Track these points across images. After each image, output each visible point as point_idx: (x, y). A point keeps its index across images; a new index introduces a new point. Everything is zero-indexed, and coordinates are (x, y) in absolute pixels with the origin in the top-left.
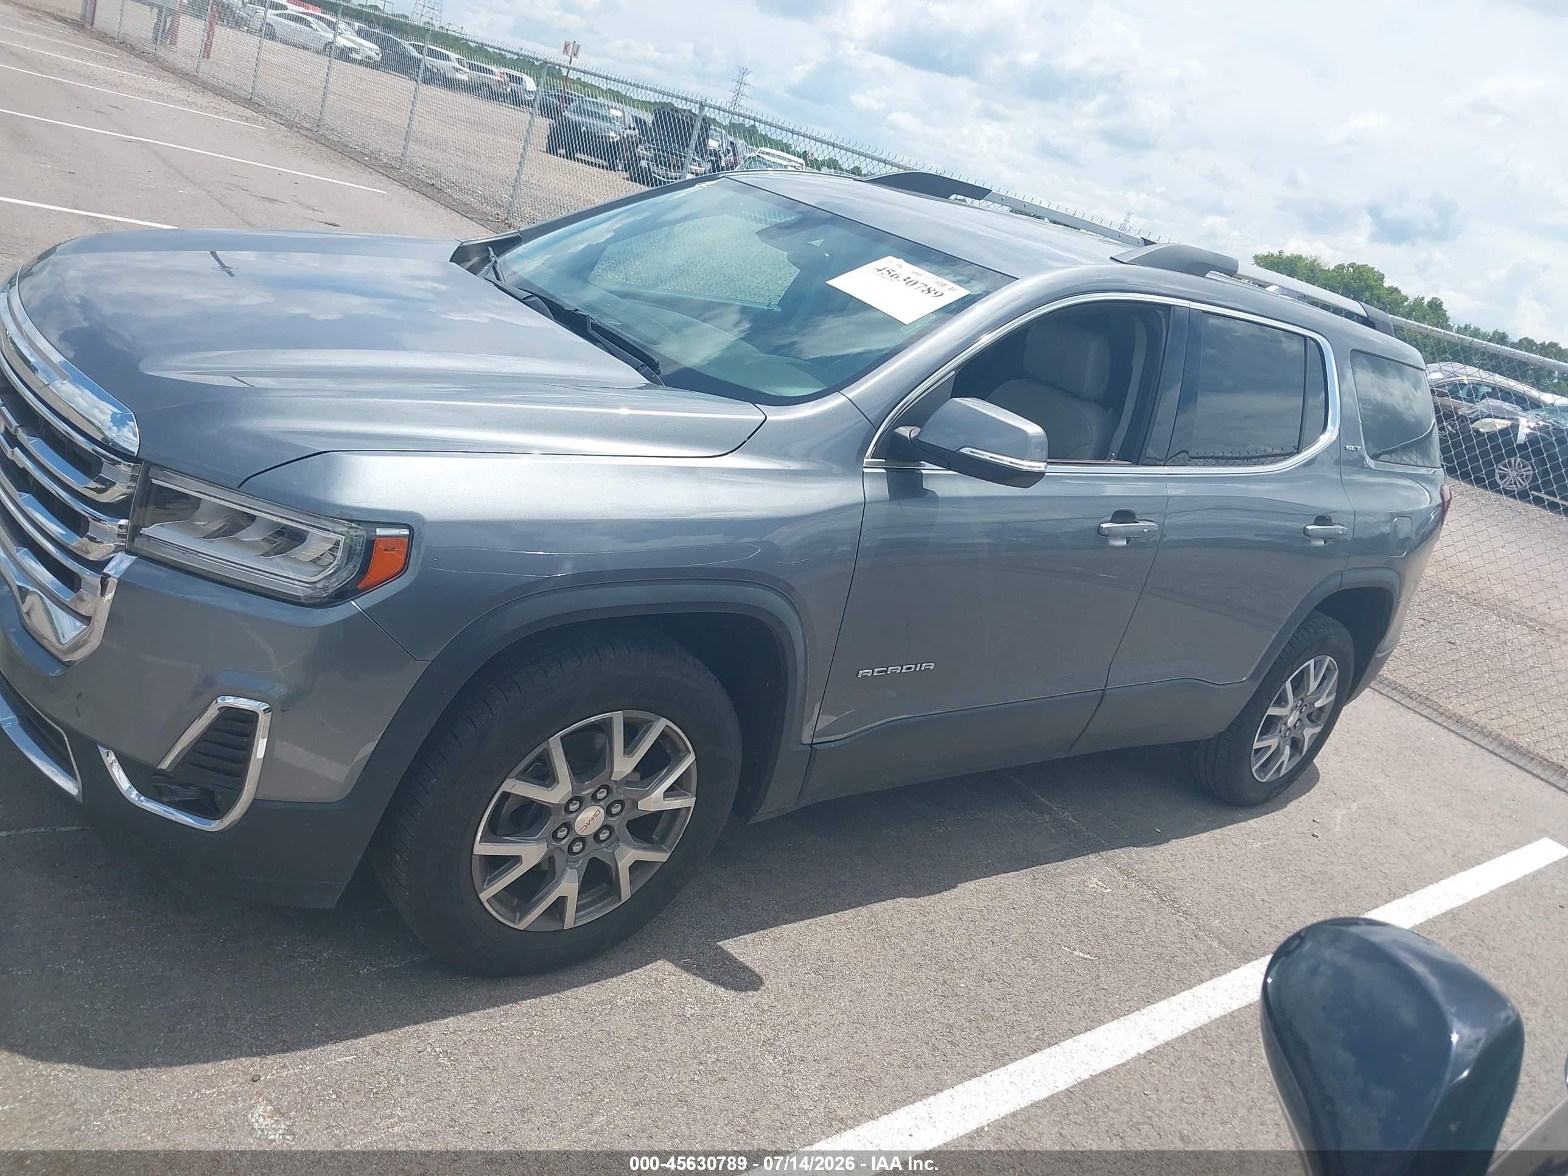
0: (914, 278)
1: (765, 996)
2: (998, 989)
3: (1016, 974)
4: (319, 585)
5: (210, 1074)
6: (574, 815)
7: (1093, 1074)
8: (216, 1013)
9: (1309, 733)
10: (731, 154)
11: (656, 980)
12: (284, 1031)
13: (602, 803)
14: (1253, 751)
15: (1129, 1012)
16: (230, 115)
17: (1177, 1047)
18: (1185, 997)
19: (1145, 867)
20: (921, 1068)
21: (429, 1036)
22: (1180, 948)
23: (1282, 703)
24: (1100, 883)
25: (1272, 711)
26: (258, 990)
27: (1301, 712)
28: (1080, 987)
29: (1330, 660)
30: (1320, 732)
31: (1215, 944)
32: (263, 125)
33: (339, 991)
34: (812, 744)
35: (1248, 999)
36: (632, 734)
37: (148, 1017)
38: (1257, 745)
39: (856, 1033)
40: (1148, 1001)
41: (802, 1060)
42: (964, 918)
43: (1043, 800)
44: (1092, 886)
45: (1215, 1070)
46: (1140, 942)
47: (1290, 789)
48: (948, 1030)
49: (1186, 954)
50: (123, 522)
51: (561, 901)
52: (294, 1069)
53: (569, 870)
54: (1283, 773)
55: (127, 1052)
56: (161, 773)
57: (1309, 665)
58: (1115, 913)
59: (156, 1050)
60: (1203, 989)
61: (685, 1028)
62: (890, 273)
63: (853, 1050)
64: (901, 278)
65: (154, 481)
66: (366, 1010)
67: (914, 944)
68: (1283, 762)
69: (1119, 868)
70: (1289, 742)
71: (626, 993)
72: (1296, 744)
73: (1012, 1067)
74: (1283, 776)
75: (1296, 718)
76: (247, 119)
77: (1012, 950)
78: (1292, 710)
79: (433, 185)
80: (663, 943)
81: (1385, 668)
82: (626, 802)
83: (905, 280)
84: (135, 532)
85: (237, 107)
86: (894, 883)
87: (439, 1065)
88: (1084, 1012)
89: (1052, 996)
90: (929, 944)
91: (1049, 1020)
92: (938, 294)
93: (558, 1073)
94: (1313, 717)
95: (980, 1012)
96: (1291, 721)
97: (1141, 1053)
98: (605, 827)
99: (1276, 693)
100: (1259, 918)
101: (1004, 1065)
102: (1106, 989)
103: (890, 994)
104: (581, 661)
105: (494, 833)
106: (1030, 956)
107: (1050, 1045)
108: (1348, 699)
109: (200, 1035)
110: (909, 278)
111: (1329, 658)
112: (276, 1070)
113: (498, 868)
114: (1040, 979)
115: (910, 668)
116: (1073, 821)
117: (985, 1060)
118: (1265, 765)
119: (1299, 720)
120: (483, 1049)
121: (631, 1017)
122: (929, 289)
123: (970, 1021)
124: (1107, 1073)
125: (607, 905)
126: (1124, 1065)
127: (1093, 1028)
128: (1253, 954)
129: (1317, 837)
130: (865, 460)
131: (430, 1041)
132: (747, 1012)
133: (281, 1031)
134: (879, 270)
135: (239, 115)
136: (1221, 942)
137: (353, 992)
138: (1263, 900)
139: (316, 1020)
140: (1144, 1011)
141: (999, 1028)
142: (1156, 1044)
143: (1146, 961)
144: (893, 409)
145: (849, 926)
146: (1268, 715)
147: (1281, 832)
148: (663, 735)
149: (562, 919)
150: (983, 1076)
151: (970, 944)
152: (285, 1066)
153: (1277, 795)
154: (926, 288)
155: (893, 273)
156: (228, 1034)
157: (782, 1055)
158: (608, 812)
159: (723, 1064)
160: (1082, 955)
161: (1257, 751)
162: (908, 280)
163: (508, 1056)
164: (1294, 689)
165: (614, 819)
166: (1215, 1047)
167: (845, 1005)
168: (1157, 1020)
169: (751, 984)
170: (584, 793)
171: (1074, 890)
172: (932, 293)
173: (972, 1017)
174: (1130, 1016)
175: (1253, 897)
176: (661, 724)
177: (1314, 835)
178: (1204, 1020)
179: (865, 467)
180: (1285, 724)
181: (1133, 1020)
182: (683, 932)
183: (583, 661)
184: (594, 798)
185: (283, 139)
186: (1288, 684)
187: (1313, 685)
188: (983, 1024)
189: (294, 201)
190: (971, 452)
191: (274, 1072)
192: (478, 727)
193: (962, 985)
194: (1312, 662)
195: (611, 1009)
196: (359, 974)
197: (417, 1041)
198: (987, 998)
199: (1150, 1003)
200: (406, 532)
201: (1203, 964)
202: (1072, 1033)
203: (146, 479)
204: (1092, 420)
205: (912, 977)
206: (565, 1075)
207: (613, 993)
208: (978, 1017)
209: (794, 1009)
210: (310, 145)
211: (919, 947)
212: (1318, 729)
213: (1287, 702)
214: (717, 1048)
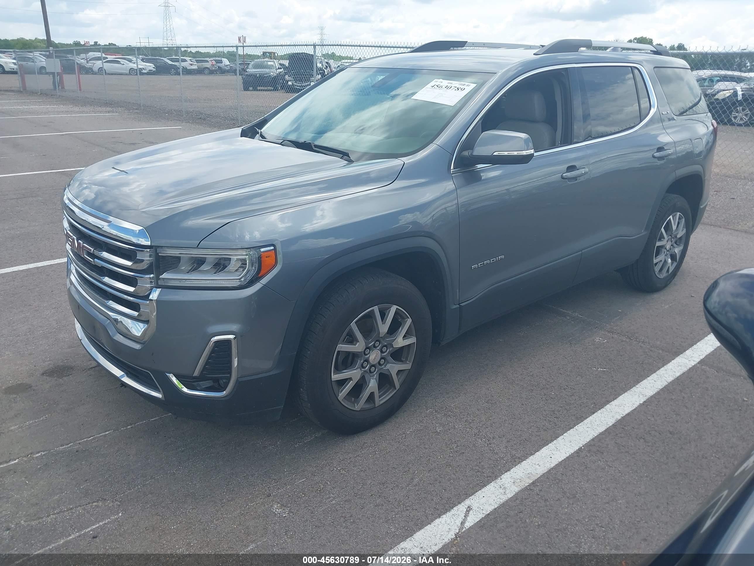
0: (449, 85)
1: (469, 417)
2: (569, 392)
3: (576, 384)
4: (242, 280)
5: (250, 498)
6: (368, 356)
7: (623, 416)
8: (243, 475)
9: (677, 250)
10: (328, 68)
11: (420, 421)
12: (273, 475)
13: (378, 348)
14: (654, 265)
15: (631, 388)
16: (101, 112)
17: (657, 397)
18: (654, 376)
19: (619, 327)
20: (546, 430)
21: (333, 464)
22: (645, 357)
23: (662, 239)
24: (601, 339)
25: (658, 244)
26: (256, 463)
27: (671, 242)
28: (605, 382)
29: (679, 214)
30: (683, 249)
31: (661, 352)
32: (117, 113)
33: (290, 455)
34: (459, 304)
35: (683, 371)
36: (383, 315)
37: (216, 482)
38: (655, 261)
39: (513, 422)
40: (638, 382)
41: (494, 438)
42: (544, 367)
43: (564, 311)
44: (597, 341)
45: (677, 403)
46: (626, 358)
47: (675, 279)
48: (553, 413)
49: (649, 359)
50: (152, 276)
51: (372, 395)
52: (283, 489)
53: (372, 380)
54: (670, 271)
55: (213, 497)
56: (195, 378)
57: (670, 219)
58: (611, 349)
59: (225, 493)
60: (662, 371)
61: (439, 437)
62: (438, 86)
63: (514, 430)
64: (444, 87)
65: (160, 254)
66: (303, 460)
67: (526, 382)
68: (669, 267)
69: (607, 331)
70: (669, 257)
71: (410, 428)
72: (673, 257)
73: (585, 421)
74: (670, 274)
75: (670, 245)
76: (109, 112)
77: (570, 375)
78: (667, 241)
79: (200, 118)
80: (418, 405)
81: (704, 217)
82: (388, 346)
83: (446, 87)
84: (157, 278)
85: (102, 108)
86: (509, 360)
87: (341, 474)
88: (611, 392)
89: (594, 389)
90: (533, 381)
91: (596, 399)
92: (462, 89)
93: (392, 466)
94: (678, 242)
95: (564, 402)
96: (668, 247)
97: (641, 403)
98: (382, 358)
99: (658, 235)
100: (677, 336)
101: (582, 421)
102: (617, 381)
103: (523, 404)
104: (355, 287)
105: (338, 370)
106: (579, 375)
107: (600, 409)
108: (692, 232)
109: (240, 484)
110: (447, 86)
111: (678, 213)
112: (276, 490)
113: (343, 385)
114: (586, 384)
115: (494, 260)
116: (581, 316)
117: (573, 421)
118: (661, 270)
119: (672, 245)
120: (358, 464)
121: (415, 437)
122: (458, 88)
123: (561, 407)
124: (628, 414)
125: (391, 393)
126: (635, 409)
127: (617, 398)
128: (679, 352)
129: (694, 297)
130: (451, 171)
131: (334, 466)
132: (463, 424)
133: (272, 476)
134: (432, 87)
135: (105, 111)
136: (663, 350)
137: (295, 454)
138: (677, 329)
139: (284, 468)
140: (637, 386)
141: (575, 407)
142: (647, 398)
143: (631, 366)
144: (458, 145)
145: (495, 381)
146: (657, 247)
147: (676, 298)
148: (396, 313)
149: (374, 403)
150: (575, 428)
151: (551, 377)
152: (279, 488)
153: (670, 283)
154: (456, 88)
155: (439, 86)
156: (251, 482)
157: (485, 438)
158: (382, 352)
159: (460, 447)
160: (602, 369)
161: (656, 264)
162: (447, 87)
163: (369, 464)
164: (666, 232)
165: (385, 354)
166: (674, 393)
167: (504, 413)
168: (644, 388)
169: (461, 413)
170: (370, 345)
171: (590, 344)
172: (460, 90)
173: (562, 405)
174: (632, 390)
175: (672, 329)
176: (394, 308)
177: (692, 296)
178: (665, 383)
179: (452, 174)
180: (666, 249)
181: (633, 391)
182: (424, 399)
183: (356, 287)
184: (374, 346)
185: (128, 116)
186: (663, 230)
187: (674, 227)
188: (568, 407)
189: (143, 141)
190: (498, 153)
191: (275, 491)
192: (321, 325)
193: (553, 394)
194: (671, 217)
195: (405, 436)
196: (295, 447)
197: (329, 467)
198: (566, 396)
199: (639, 382)
200: (272, 248)
201: (657, 361)
202: (608, 402)
203: (157, 254)
204: (544, 130)
205: (529, 395)
206: (396, 466)
207: (404, 429)
208: (564, 405)
209: (483, 419)
210: (140, 116)
211: (529, 383)
212: (681, 248)
213: (664, 238)
214: (455, 441)
